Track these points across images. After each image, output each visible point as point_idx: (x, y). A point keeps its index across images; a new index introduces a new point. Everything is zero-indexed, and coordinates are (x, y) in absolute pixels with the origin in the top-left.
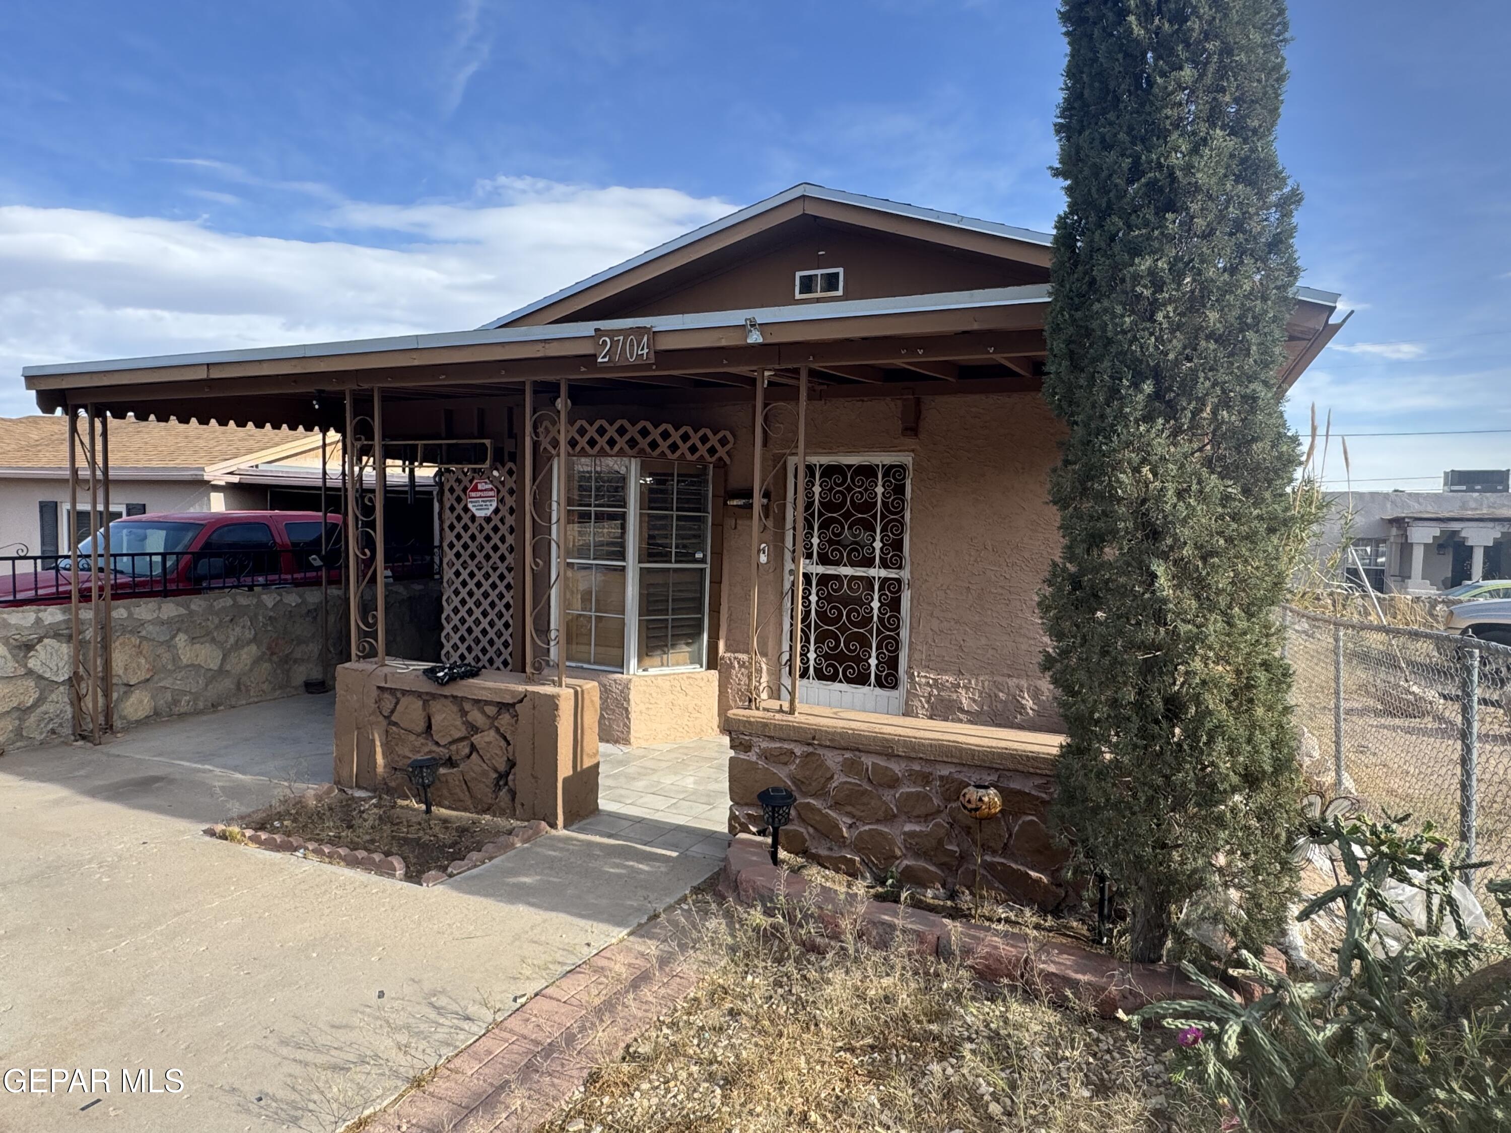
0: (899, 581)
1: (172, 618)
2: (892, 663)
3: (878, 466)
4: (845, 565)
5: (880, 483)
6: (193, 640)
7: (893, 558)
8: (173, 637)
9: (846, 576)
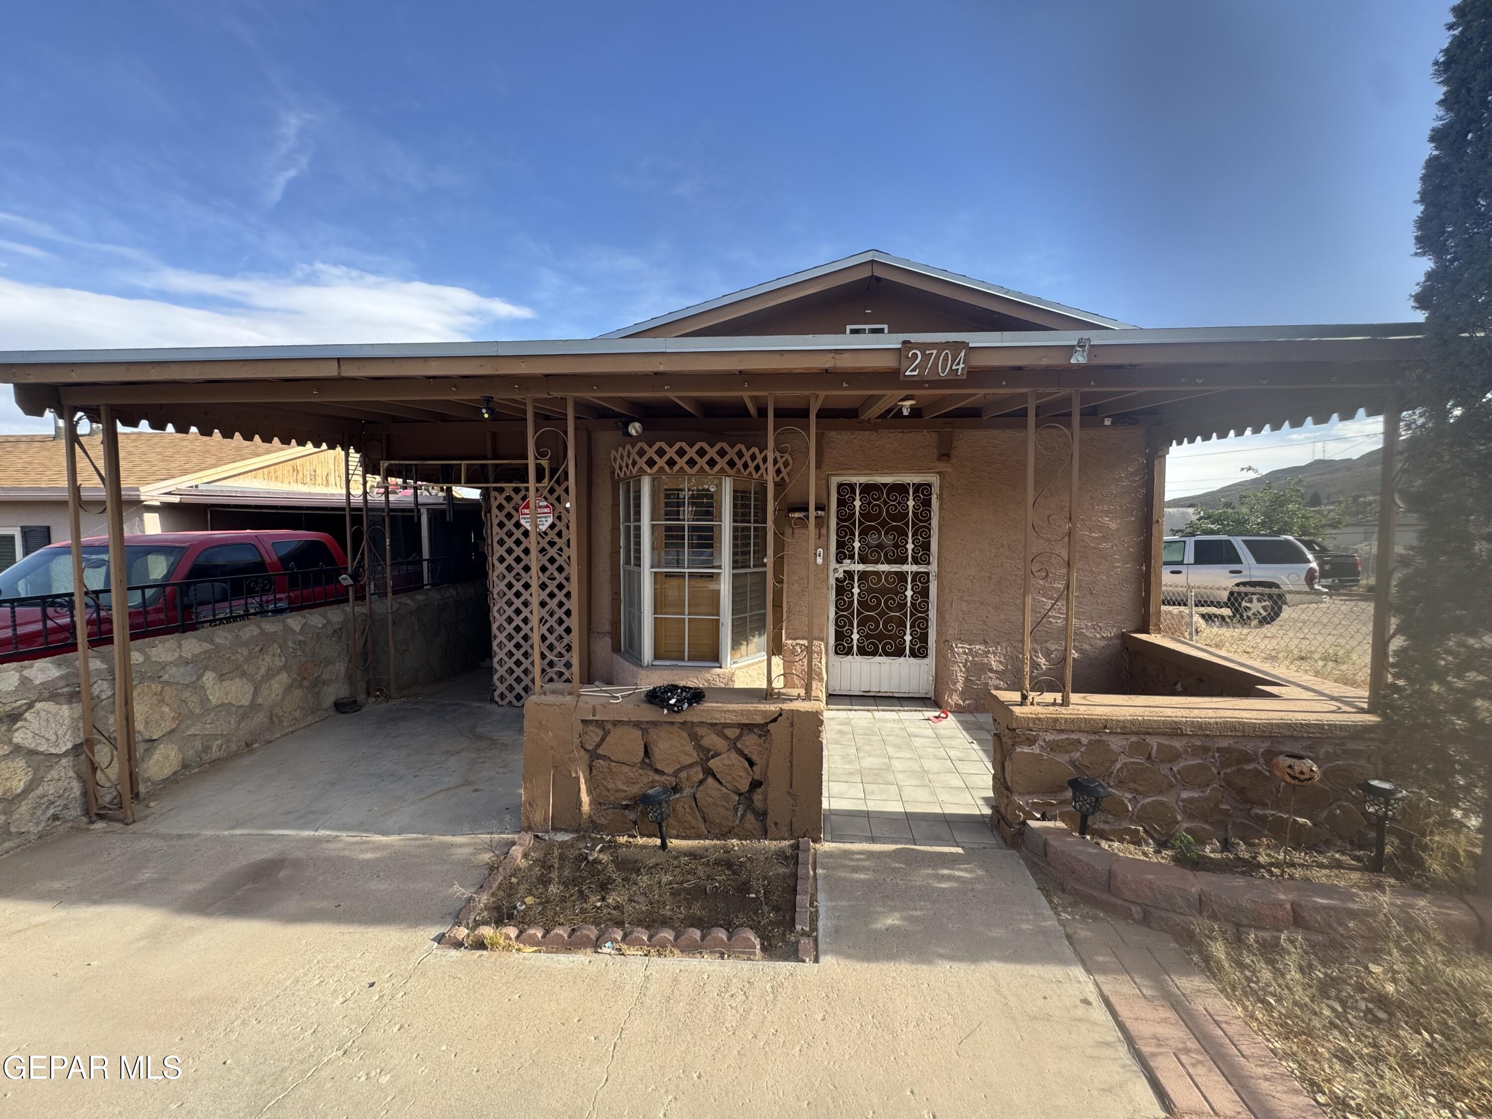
0: (928, 574)
1: (197, 656)
2: (923, 638)
3: (909, 484)
4: (883, 563)
5: (911, 497)
6: (222, 677)
7: (923, 554)
8: (200, 677)
9: (883, 572)
